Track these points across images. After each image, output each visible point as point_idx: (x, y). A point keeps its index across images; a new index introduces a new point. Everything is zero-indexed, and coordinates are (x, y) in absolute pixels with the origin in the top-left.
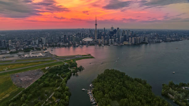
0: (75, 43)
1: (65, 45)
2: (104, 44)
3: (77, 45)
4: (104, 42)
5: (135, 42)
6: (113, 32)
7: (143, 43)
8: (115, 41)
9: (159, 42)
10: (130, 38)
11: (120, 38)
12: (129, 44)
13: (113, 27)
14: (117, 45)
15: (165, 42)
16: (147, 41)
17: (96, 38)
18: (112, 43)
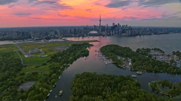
0: (84, 34)
1: (76, 35)
2: (107, 35)
3: (85, 35)
4: (107, 34)
5: (131, 34)
6: (114, 27)
7: (137, 35)
8: (115, 33)
9: (151, 34)
10: (127, 31)
11: (119, 31)
12: (126, 35)
13: (114, 23)
14: (117, 36)
15: (155, 34)
16: (140, 33)
17: (100, 31)
18: (113, 35)
